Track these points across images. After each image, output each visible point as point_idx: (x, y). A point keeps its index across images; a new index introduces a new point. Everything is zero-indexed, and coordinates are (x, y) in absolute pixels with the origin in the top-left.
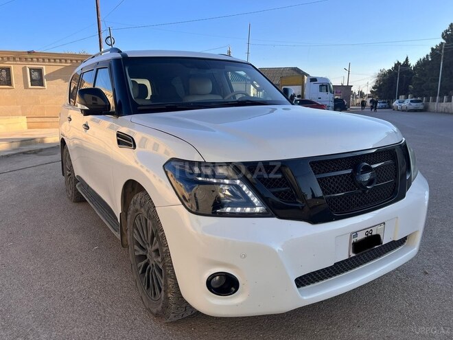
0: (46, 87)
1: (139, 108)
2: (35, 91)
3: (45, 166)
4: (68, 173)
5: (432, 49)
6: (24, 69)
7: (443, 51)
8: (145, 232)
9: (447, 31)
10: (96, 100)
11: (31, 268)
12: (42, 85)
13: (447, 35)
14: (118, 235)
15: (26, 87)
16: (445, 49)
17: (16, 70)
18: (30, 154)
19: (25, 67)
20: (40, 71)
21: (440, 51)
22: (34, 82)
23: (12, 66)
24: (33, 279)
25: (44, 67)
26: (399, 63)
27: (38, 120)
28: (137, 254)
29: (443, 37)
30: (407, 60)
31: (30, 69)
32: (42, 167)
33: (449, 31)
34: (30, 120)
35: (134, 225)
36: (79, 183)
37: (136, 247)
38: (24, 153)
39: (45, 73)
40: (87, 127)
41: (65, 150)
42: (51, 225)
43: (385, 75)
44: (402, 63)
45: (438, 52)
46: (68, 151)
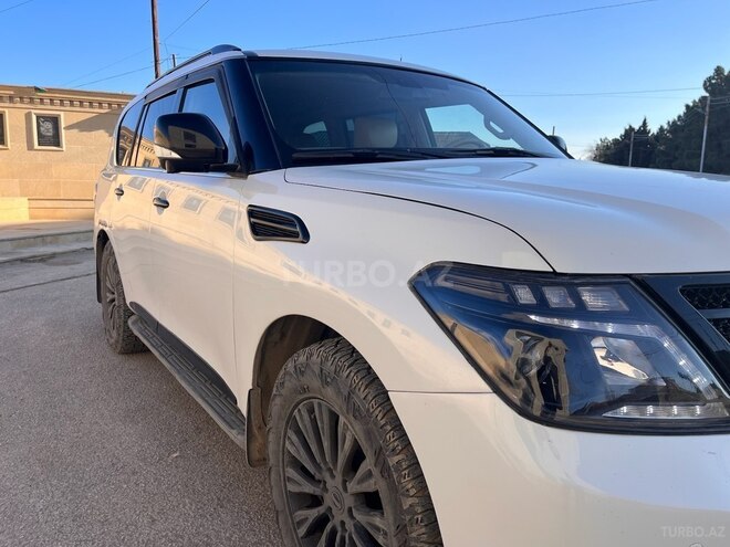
0: (64, 149)
1: (295, 155)
2: (46, 154)
3: (60, 283)
4: (110, 296)
5: (687, 106)
6: (28, 116)
7: (707, 109)
8: (326, 444)
9: (710, 79)
10: (192, 138)
11: (40, 505)
12: (58, 144)
13: (711, 84)
14: (240, 439)
15: (30, 147)
16: (711, 107)
17: (15, 118)
18: (34, 261)
19: (30, 113)
20: (55, 120)
21: (704, 108)
22: (43, 140)
23: (6, 110)
24: (45, 535)
25: (62, 114)
26: (631, 129)
27: (48, 204)
28: (292, 488)
29: (706, 89)
30: (645, 123)
31: (38, 117)
32: (55, 284)
33: (713, 78)
34: (35, 204)
35: (292, 422)
36: (133, 318)
37: (291, 472)
38: (23, 260)
39: (63, 124)
40: (163, 204)
41: (106, 253)
42: (76, 401)
43: (608, 147)
44: (636, 127)
45: (700, 110)
46: (112, 254)
